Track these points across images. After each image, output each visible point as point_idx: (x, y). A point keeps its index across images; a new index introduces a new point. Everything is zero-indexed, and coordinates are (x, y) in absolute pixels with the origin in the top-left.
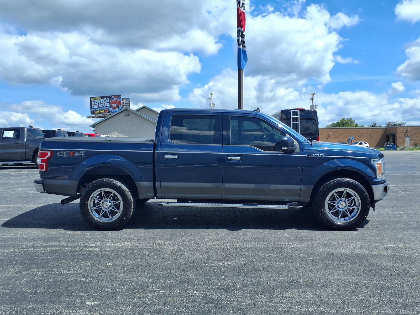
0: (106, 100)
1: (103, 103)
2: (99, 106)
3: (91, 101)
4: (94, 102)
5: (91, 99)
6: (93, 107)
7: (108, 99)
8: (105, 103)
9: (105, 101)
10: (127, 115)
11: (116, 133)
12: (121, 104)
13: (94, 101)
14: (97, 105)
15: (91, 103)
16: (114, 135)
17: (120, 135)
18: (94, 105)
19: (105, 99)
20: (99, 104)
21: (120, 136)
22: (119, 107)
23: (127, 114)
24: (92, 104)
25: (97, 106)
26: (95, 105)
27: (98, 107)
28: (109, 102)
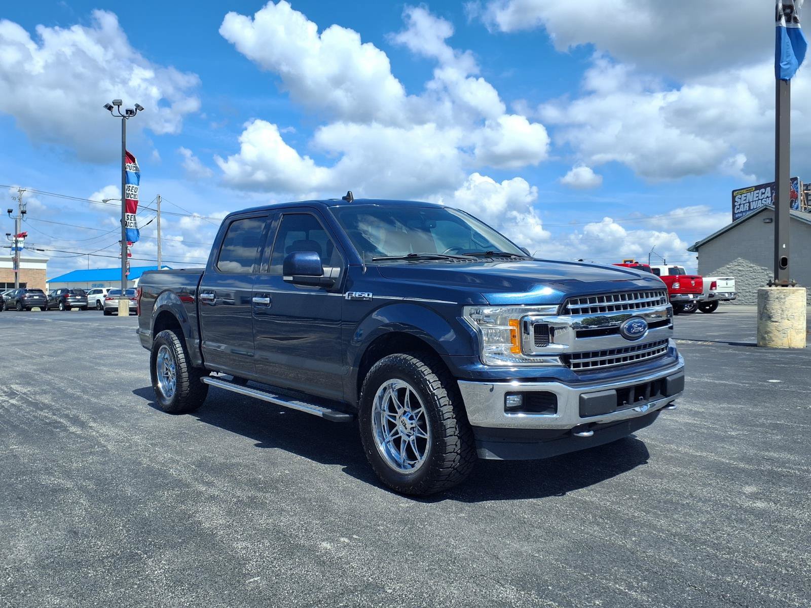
0: (764, 193)
1: (759, 199)
2: (749, 206)
3: (734, 197)
4: (740, 198)
5: (733, 194)
6: (738, 209)
7: (769, 189)
8: (762, 199)
9: (763, 195)
10: (768, 221)
11: (740, 260)
12: (797, 198)
13: (740, 196)
14: (745, 205)
15: (734, 201)
16: (738, 265)
17: (752, 265)
18: (740, 205)
19: (763, 190)
20: (749, 203)
21: (751, 267)
22: (794, 204)
23: (768, 219)
24: (736, 204)
25: (745, 207)
26: (742, 206)
27: (747, 209)
28: (771, 196)
